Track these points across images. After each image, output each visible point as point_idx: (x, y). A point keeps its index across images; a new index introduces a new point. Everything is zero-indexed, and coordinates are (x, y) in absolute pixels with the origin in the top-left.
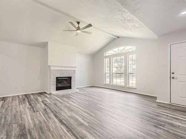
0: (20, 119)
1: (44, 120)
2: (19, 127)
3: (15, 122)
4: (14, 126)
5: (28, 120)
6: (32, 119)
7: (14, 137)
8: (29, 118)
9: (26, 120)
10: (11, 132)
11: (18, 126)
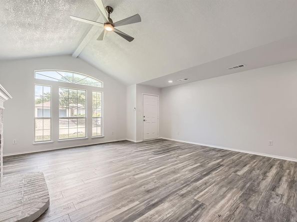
0: (238, 211)
1: (215, 185)
2: (249, 200)
3: (250, 212)
4: (254, 208)
5: (229, 201)
6: (223, 197)
7: (261, 195)
8: (223, 202)
9: (231, 201)
10: (263, 202)
11: (249, 203)
